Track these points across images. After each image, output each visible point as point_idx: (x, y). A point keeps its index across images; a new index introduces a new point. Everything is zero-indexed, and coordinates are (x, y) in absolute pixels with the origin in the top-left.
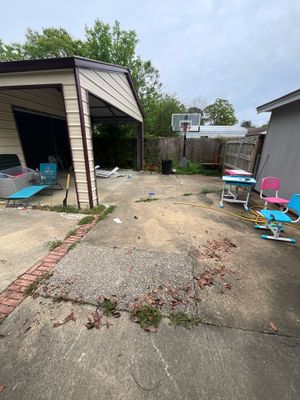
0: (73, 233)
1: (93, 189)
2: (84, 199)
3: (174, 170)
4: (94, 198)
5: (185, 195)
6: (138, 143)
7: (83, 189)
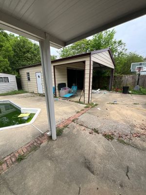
0: (83, 110)
1: (90, 96)
2: (87, 99)
3: (130, 92)
4: (90, 100)
5: (134, 104)
6: (111, 78)
7: (86, 96)
